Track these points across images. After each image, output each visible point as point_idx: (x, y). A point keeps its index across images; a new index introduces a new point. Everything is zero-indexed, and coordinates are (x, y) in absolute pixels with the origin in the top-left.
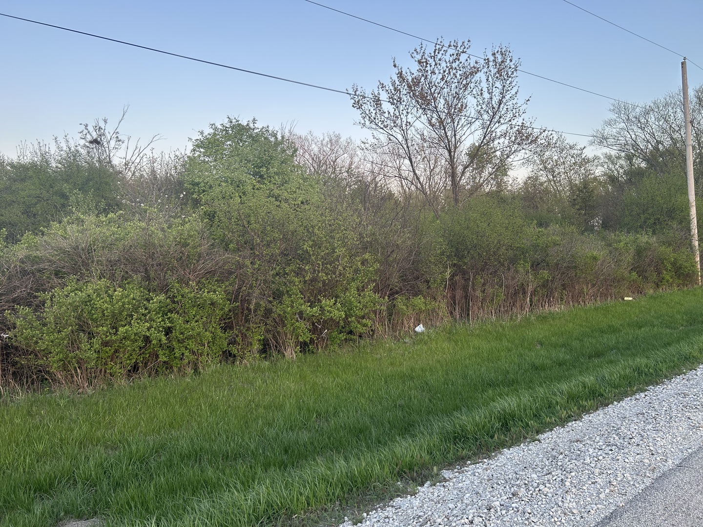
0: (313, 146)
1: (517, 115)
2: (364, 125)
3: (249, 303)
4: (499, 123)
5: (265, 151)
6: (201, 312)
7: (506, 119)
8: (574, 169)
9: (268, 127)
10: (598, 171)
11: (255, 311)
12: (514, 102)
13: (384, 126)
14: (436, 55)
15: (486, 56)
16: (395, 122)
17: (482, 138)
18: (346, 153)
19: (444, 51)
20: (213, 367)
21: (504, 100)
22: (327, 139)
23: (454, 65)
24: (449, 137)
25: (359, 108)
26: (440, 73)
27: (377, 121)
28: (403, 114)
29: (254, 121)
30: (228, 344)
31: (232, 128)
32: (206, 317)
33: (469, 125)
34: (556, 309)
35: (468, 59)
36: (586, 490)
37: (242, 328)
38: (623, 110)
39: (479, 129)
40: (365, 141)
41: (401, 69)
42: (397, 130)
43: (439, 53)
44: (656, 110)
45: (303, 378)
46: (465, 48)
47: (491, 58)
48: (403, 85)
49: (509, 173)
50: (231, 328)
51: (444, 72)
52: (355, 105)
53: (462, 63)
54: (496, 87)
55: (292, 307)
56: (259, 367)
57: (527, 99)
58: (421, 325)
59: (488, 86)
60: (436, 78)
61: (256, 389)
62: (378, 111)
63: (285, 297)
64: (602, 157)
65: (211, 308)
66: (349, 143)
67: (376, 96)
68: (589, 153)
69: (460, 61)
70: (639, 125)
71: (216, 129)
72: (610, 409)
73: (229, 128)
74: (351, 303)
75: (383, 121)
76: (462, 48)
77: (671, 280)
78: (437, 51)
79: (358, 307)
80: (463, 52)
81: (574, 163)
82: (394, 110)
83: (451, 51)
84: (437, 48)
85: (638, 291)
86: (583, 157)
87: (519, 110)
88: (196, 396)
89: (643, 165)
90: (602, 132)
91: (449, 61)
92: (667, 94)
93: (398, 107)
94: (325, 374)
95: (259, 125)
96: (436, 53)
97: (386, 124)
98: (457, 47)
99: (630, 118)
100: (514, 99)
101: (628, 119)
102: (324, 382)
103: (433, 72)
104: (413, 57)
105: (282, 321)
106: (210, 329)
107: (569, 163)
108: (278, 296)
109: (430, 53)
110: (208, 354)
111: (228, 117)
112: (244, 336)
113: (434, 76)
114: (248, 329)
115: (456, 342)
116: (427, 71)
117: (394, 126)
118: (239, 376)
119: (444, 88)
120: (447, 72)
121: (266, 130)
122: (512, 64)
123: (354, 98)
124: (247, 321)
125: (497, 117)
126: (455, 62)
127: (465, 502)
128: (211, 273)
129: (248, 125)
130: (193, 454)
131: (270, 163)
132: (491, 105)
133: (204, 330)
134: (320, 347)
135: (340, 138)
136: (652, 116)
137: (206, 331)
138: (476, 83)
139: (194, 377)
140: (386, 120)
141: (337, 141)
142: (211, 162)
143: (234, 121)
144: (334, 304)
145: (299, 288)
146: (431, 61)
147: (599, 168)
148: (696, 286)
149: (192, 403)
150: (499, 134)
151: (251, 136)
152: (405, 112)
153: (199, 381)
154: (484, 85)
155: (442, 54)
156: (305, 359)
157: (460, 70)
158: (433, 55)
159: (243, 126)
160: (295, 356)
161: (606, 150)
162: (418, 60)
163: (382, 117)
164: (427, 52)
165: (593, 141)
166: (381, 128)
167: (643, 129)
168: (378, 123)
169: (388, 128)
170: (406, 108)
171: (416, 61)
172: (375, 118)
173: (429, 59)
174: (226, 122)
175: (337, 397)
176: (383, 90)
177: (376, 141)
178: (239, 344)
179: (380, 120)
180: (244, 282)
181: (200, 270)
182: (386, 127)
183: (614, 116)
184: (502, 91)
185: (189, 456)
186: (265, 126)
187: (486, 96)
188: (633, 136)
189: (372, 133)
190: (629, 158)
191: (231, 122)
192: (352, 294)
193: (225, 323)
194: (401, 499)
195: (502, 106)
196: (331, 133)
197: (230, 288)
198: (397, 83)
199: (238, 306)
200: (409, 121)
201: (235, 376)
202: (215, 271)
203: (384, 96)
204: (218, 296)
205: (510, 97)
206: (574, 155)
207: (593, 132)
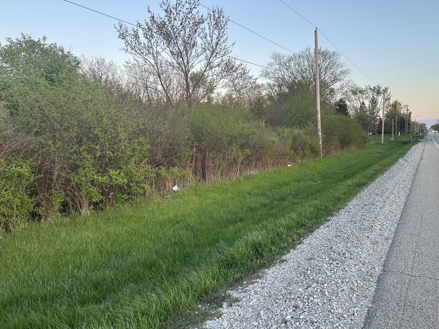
0: (85, 65)
1: (227, 53)
2: (127, 50)
3: (52, 174)
4: (216, 57)
5: (55, 61)
6: (9, 183)
7: (220, 55)
8: (251, 90)
9: (56, 44)
10: (264, 93)
11: (57, 180)
12: (225, 44)
13: (141, 53)
14: (177, 7)
15: (209, 12)
16: (149, 51)
17: (206, 66)
18: (110, 71)
19: (182, 5)
20: (22, 226)
21: (220, 42)
22: (95, 61)
23: (189, 16)
24: (185, 64)
25: (124, 38)
26: (179, 20)
27: (136, 49)
28: (154, 46)
29: (44, 38)
30: (34, 207)
31: (26, 42)
32: (14, 187)
33: (197, 57)
34: (254, 172)
35: (198, 13)
36: (341, 297)
37: (45, 194)
38: (277, 57)
39: (204, 59)
40: (128, 62)
41: (153, 14)
42: (151, 56)
43: (179, 6)
44: (294, 59)
45: (98, 228)
46: (196, 5)
47: (212, 14)
48: (154, 26)
49: (214, 92)
50: (37, 194)
51: (183, 19)
52: (120, 36)
53: (194, 15)
54: (214, 34)
55: (86, 176)
56: (62, 223)
57: (233, 43)
58: (176, 186)
59: (210, 32)
60: (177, 23)
61: (62, 240)
62: (137, 42)
63: (80, 170)
64: (266, 85)
65: (18, 179)
66: (111, 65)
67: (135, 32)
68: (260, 82)
69: (192, 14)
70: (286, 67)
71: (12, 42)
72: (315, 234)
73: (23, 42)
74: (132, 172)
75: (140, 49)
76: (194, 5)
77: (309, 155)
78: (178, 5)
79: (137, 175)
80: (195, 8)
81: (251, 87)
82: (148, 42)
83: (187, 6)
84: (178, 2)
85: (294, 161)
86: (256, 84)
87: (228, 50)
88: (10, 251)
89: (287, 90)
90: (267, 70)
91: (185, 13)
92: (300, 50)
93: (150, 41)
94: (115, 225)
95: (48, 42)
96: (177, 6)
97: (142, 51)
98: (191, 3)
99: (281, 63)
100: (225, 43)
101: (280, 63)
102: (115, 230)
103: (175, 19)
104: (161, 7)
105: (78, 187)
106: (18, 196)
107: (248, 87)
108: (75, 168)
109: (173, 6)
110: (17, 216)
111: (22, 34)
112: (48, 200)
113: (176, 22)
114: (51, 195)
115: (200, 196)
116: (171, 17)
117: (148, 53)
118: (45, 230)
119: (182, 30)
120: (184, 20)
121: (54, 47)
122: (224, 19)
123: (120, 31)
124: (49, 188)
125: (215, 54)
126: (189, 14)
127: (264, 318)
128: (17, 152)
129: (39, 41)
130: (14, 300)
131: (59, 70)
132: (211, 45)
133: (13, 197)
134: (107, 205)
135: (105, 61)
136: (292, 62)
137: (15, 198)
138: (202, 30)
139: (6, 234)
140: (142, 48)
141: (102, 63)
142: (8, 67)
143: (27, 37)
144: (119, 174)
145: (91, 163)
146: (173, 11)
147: (264, 91)
148: (320, 158)
149: (6, 256)
150: (216, 64)
151: (42, 50)
152: (155, 44)
153: (11, 238)
154: (207, 31)
155: (181, 7)
156: (98, 214)
157: (193, 20)
158: (176, 7)
159: (34, 41)
160: (89, 212)
161: (268, 81)
162: (165, 10)
163: (140, 47)
164: (171, 5)
165: (262, 75)
166: (139, 54)
167: (287, 70)
168: (137, 50)
169: (144, 54)
170: (156, 42)
171: (163, 10)
172: (134, 47)
173: (172, 9)
174: (20, 37)
175: (128, 241)
176: (140, 28)
177: (136, 62)
178: (43, 206)
179: (138, 48)
180: (45, 159)
181: (6, 150)
182: (143, 53)
183: (273, 61)
184: (218, 37)
185: (10, 302)
186: (54, 43)
187: (209, 38)
188: (283, 73)
189: (134, 57)
190: (280, 86)
191: (25, 38)
192: (132, 167)
193: (31, 191)
194: (211, 322)
195: (218, 46)
196: (98, 57)
197: (34, 163)
198: (150, 24)
199: (42, 177)
200: (158, 51)
201: (42, 231)
202: (20, 149)
203: (141, 33)
204: (25, 170)
205: (223, 41)
206: (252, 83)
207: (262, 69)
